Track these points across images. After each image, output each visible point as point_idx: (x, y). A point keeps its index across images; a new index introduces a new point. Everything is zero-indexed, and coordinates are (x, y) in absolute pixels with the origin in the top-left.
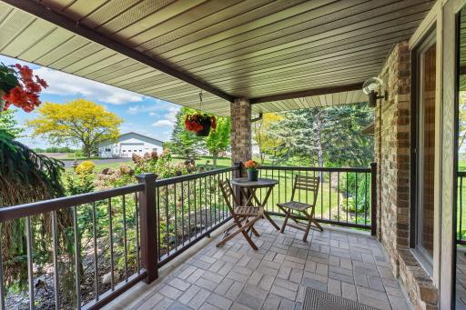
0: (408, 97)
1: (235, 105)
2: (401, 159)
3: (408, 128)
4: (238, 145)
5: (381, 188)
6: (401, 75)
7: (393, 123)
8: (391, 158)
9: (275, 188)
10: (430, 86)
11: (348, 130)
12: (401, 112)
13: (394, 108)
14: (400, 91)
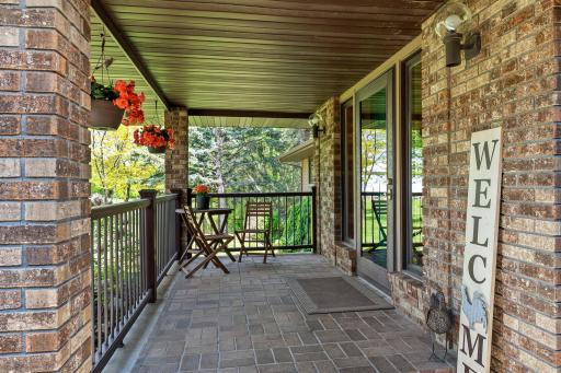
0: (339, 135)
1: (172, 114)
2: (336, 178)
3: (339, 157)
4: (174, 167)
5: (320, 207)
6: (336, 119)
7: (331, 153)
8: (329, 179)
9: (231, 215)
10: (350, 130)
11: (256, 155)
12: (336, 146)
13: (331, 141)
14: (335, 131)
